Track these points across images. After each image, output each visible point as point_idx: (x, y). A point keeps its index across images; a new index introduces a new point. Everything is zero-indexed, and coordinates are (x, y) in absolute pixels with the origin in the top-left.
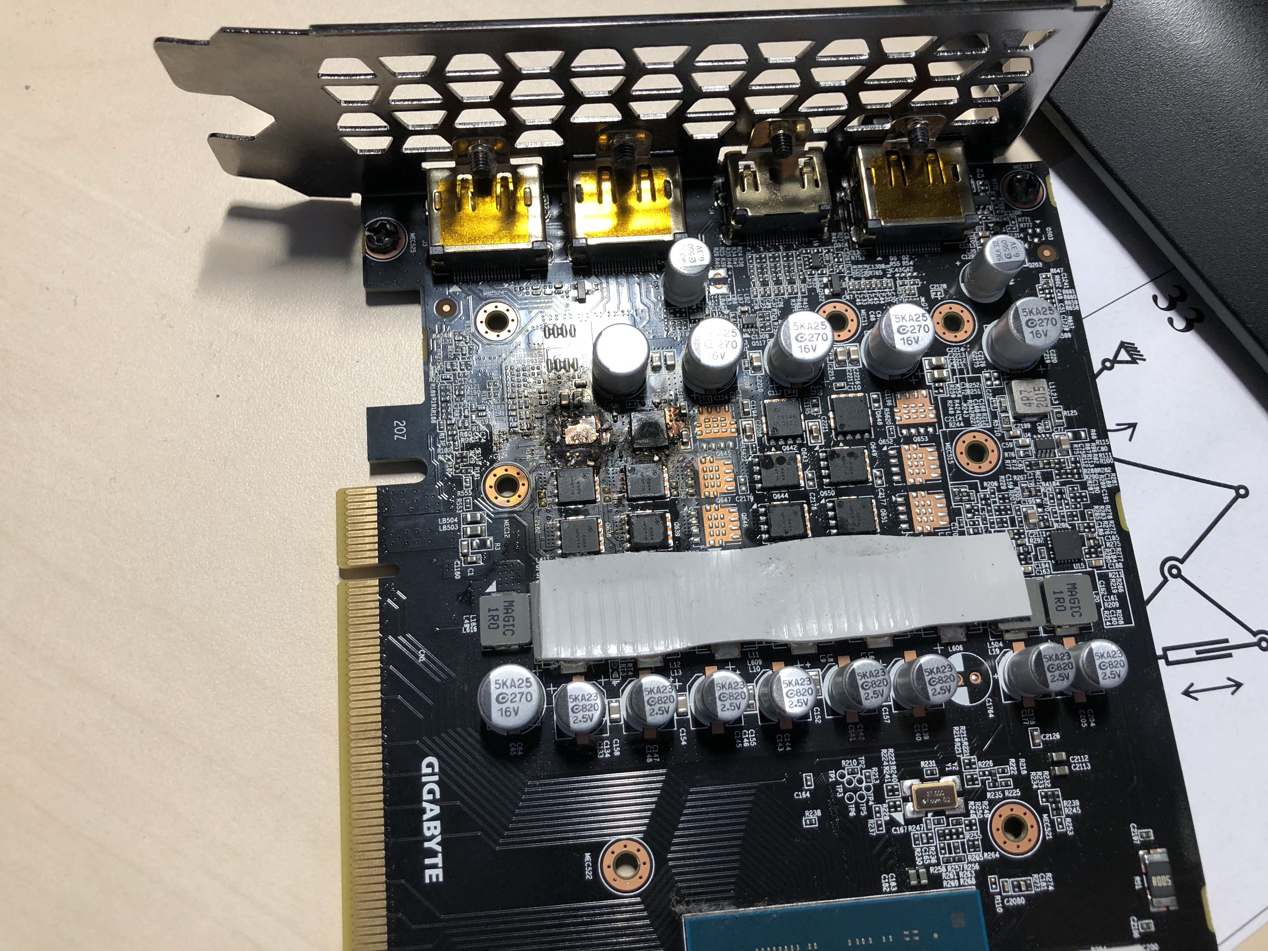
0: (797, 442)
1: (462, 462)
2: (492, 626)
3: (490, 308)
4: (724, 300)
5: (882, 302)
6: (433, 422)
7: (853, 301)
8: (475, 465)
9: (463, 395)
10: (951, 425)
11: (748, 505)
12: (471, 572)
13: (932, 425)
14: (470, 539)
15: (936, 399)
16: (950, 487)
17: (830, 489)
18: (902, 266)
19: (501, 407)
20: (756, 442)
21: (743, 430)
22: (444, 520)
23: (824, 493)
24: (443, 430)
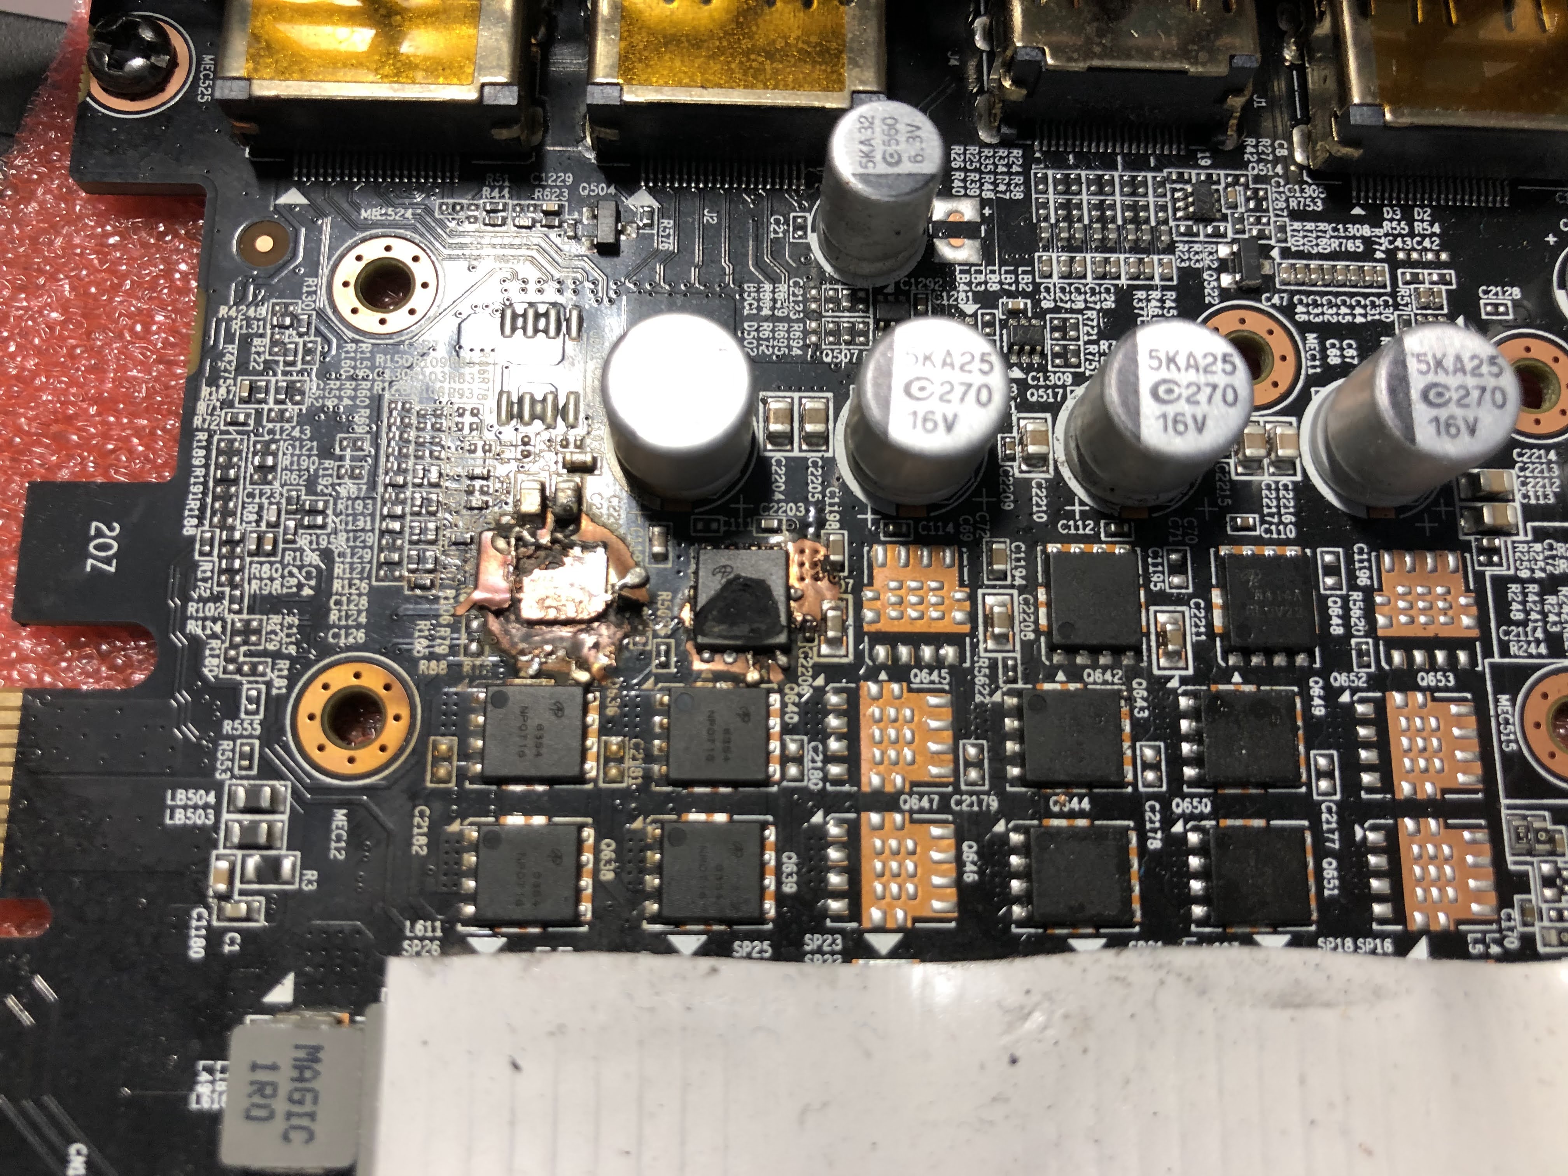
0: (1125, 662)
1: (246, 643)
2: (255, 1113)
3: (373, 250)
4: (966, 278)
5: (1359, 320)
6: (188, 531)
7: (1289, 310)
8: (276, 655)
9: (273, 468)
10: (1514, 649)
11: (985, 820)
12: (232, 942)
13: (1467, 644)
14: (239, 853)
15: (1479, 577)
16: (1504, 812)
17: (1201, 796)
18: (1412, 234)
19: (365, 507)
20: (1018, 655)
21: (985, 616)
22: (181, 794)
23: (1180, 806)
24: (210, 554)
